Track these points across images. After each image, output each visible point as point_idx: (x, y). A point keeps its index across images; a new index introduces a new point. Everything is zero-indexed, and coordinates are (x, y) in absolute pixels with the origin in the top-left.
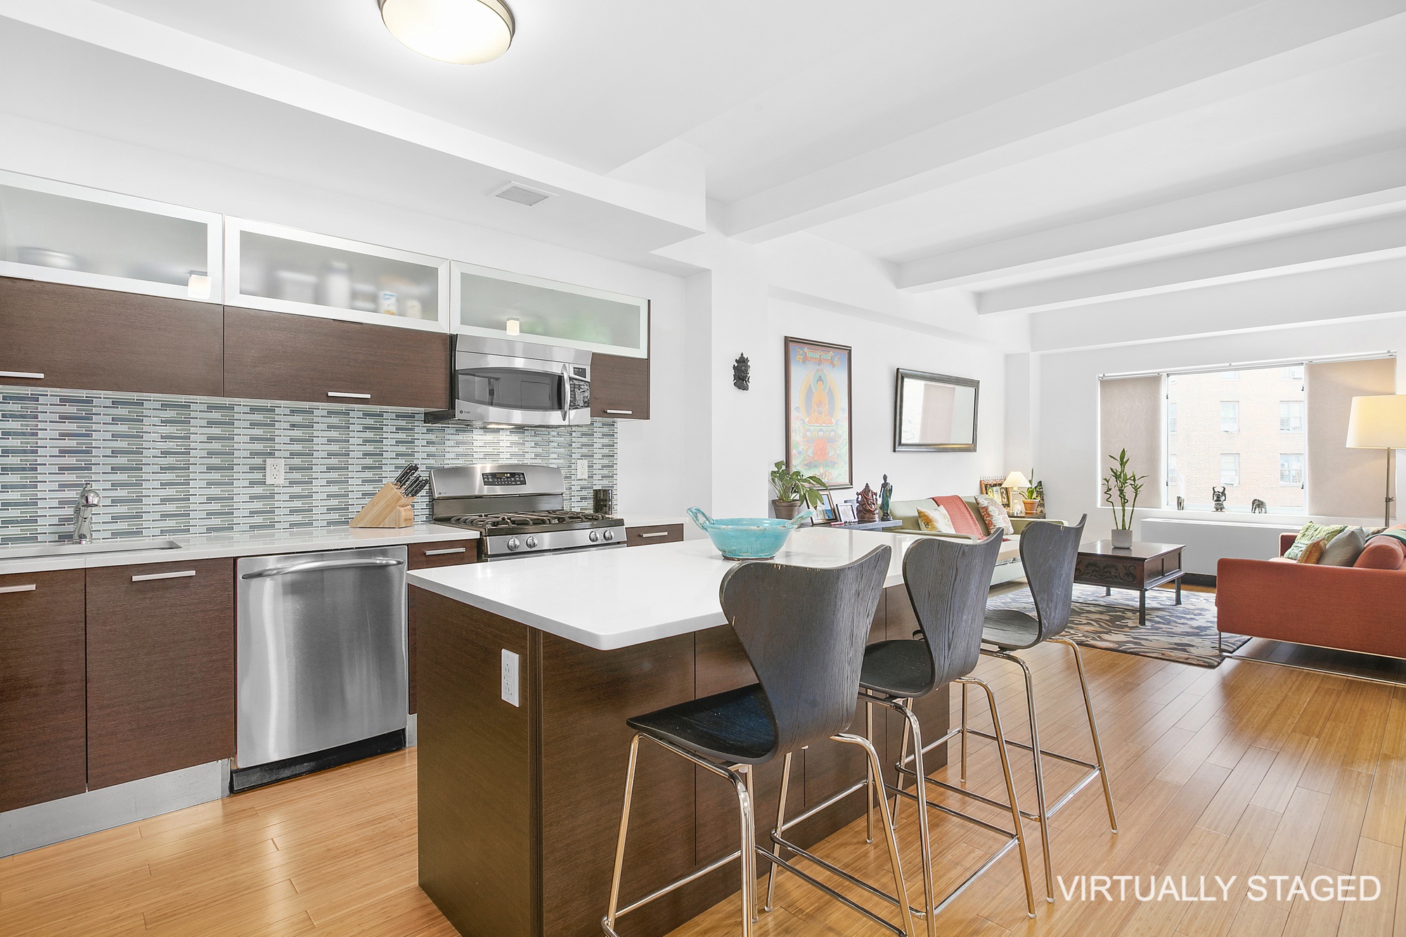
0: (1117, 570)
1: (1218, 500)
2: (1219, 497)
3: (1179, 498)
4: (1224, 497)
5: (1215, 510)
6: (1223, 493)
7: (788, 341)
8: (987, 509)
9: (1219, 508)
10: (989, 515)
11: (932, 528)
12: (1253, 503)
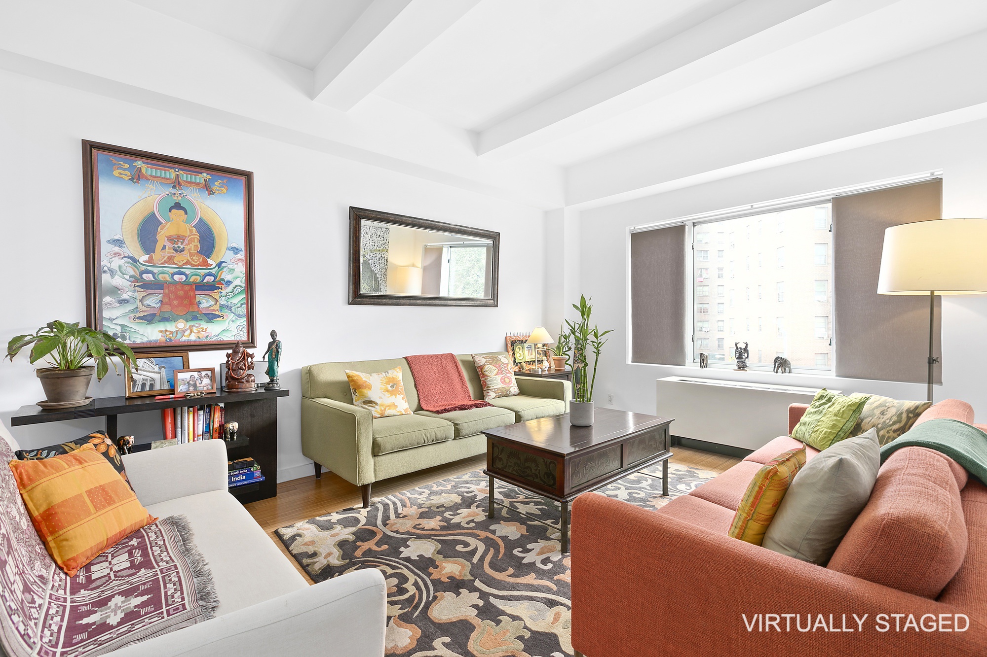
0: (537, 466)
1: (740, 357)
2: (742, 354)
3: (701, 354)
4: (746, 355)
5: (737, 368)
6: (746, 350)
7: (90, 148)
8: (482, 369)
9: (742, 366)
10: (484, 376)
11: (360, 396)
12: (775, 362)
